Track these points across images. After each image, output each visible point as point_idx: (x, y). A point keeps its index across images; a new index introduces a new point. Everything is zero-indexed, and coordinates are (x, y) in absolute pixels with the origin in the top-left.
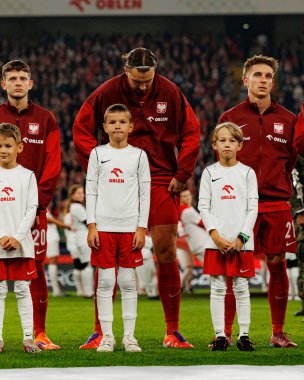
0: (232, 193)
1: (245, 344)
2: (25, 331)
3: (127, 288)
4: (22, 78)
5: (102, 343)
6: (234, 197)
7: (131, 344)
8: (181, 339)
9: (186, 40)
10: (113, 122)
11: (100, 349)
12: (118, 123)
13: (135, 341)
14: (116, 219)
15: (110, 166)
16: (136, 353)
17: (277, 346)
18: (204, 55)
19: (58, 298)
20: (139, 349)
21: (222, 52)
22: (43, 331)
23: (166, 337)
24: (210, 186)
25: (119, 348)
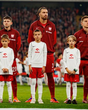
0: (73, 57)
1: (75, 102)
2: (10, 96)
3: (40, 85)
4: (8, 21)
5: (32, 101)
6: (73, 58)
7: (41, 101)
8: (55, 100)
9: (63, 9)
10: (36, 35)
11: (31, 102)
12: (37, 35)
13: (42, 100)
14: (37, 64)
15: (35, 48)
16: (42, 104)
17: (84, 103)
18: (68, 14)
19: (22, 86)
20: (43, 103)
21: (73, 13)
22: (16, 97)
23: (51, 99)
24: (66, 54)
25: (37, 102)
